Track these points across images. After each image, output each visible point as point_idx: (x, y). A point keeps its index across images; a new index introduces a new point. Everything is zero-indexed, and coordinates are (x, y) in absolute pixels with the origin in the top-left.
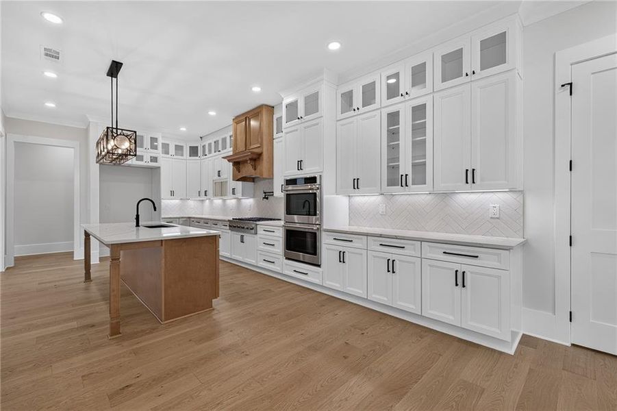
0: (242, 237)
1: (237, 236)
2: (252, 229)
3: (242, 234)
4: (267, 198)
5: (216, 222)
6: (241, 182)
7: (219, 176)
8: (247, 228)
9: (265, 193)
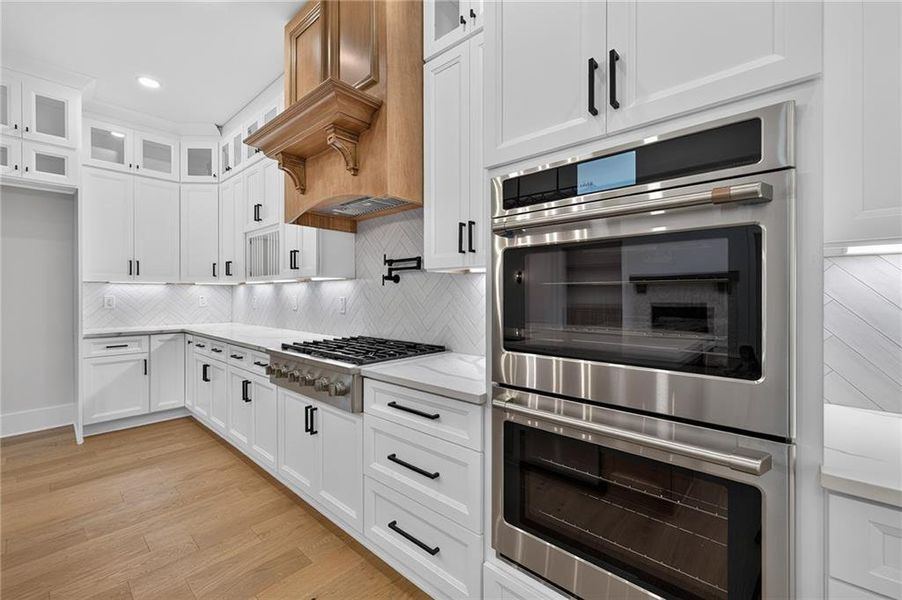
0: (310, 411)
1: (296, 402)
2: (344, 393)
3: (311, 402)
4: (396, 279)
5: (238, 351)
6: (312, 230)
7: (257, 219)
8: (326, 388)
9: (390, 262)
